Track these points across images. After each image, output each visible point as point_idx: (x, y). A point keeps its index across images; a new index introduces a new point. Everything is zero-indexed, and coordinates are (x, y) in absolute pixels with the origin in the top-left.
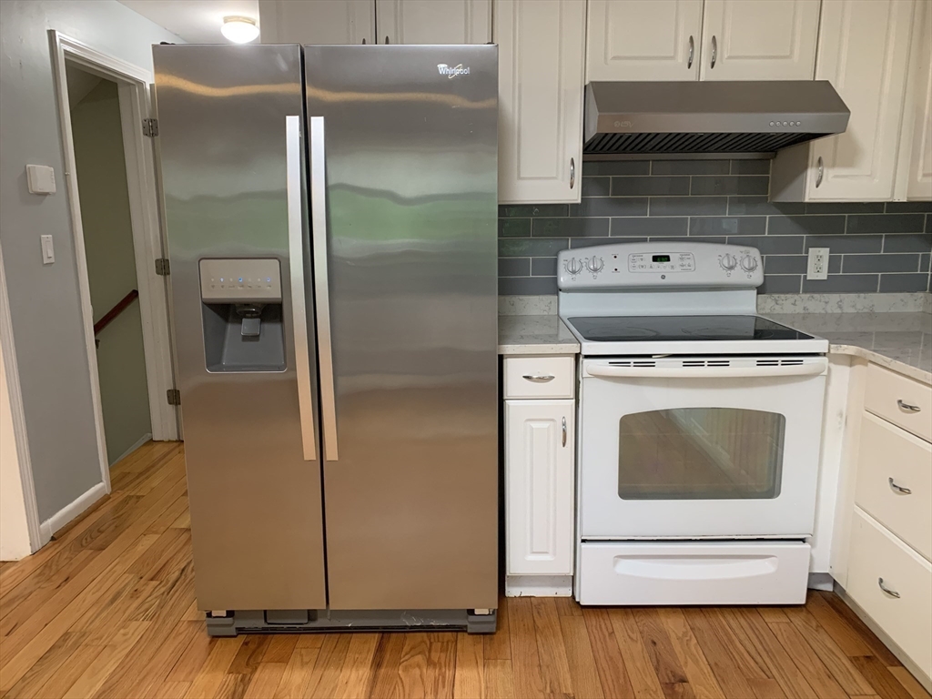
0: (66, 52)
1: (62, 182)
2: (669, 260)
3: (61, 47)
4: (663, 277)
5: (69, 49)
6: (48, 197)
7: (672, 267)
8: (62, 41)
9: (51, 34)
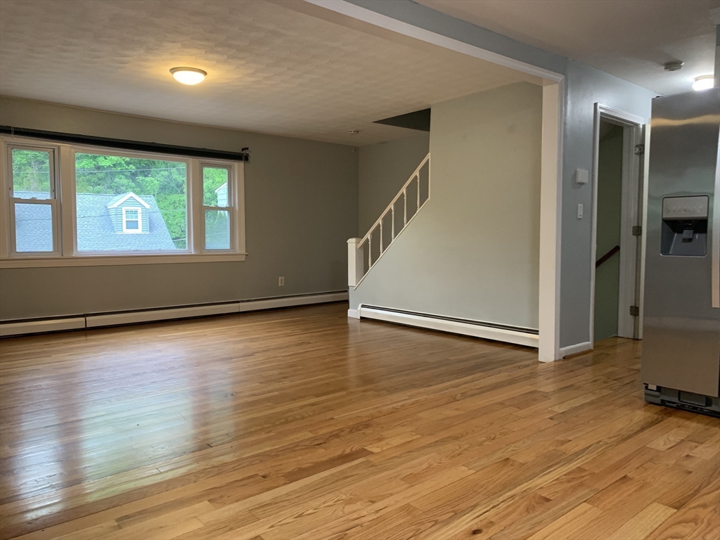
0: (601, 113)
1: (591, 178)
3: (599, 110)
5: (603, 111)
6: (583, 186)
8: (600, 108)
9: (596, 105)
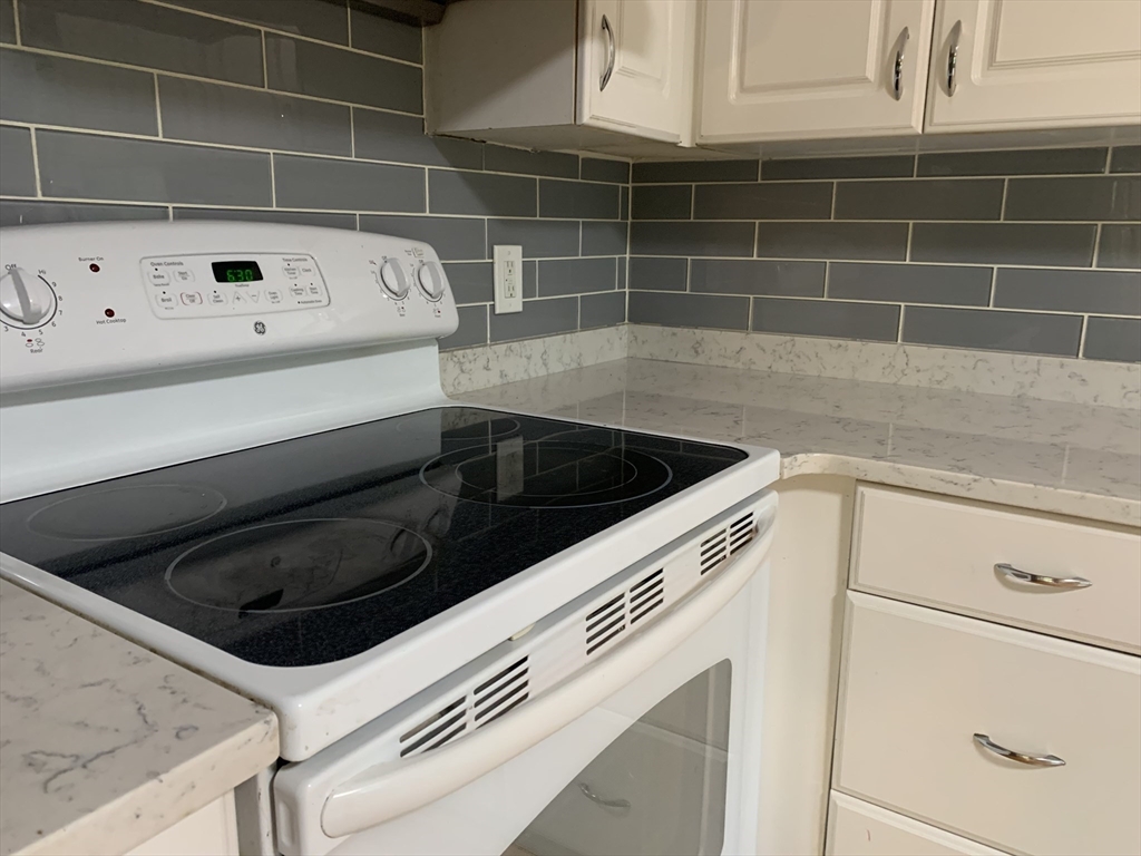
2: (258, 276)
4: (260, 328)
7: (274, 296)
